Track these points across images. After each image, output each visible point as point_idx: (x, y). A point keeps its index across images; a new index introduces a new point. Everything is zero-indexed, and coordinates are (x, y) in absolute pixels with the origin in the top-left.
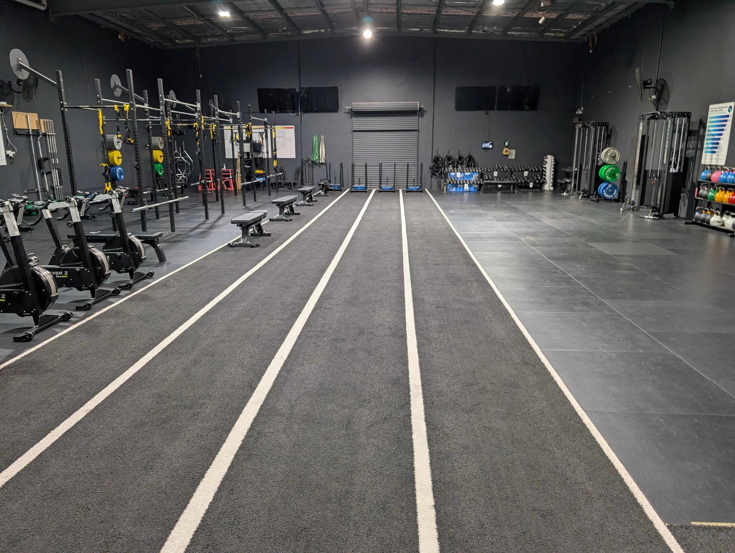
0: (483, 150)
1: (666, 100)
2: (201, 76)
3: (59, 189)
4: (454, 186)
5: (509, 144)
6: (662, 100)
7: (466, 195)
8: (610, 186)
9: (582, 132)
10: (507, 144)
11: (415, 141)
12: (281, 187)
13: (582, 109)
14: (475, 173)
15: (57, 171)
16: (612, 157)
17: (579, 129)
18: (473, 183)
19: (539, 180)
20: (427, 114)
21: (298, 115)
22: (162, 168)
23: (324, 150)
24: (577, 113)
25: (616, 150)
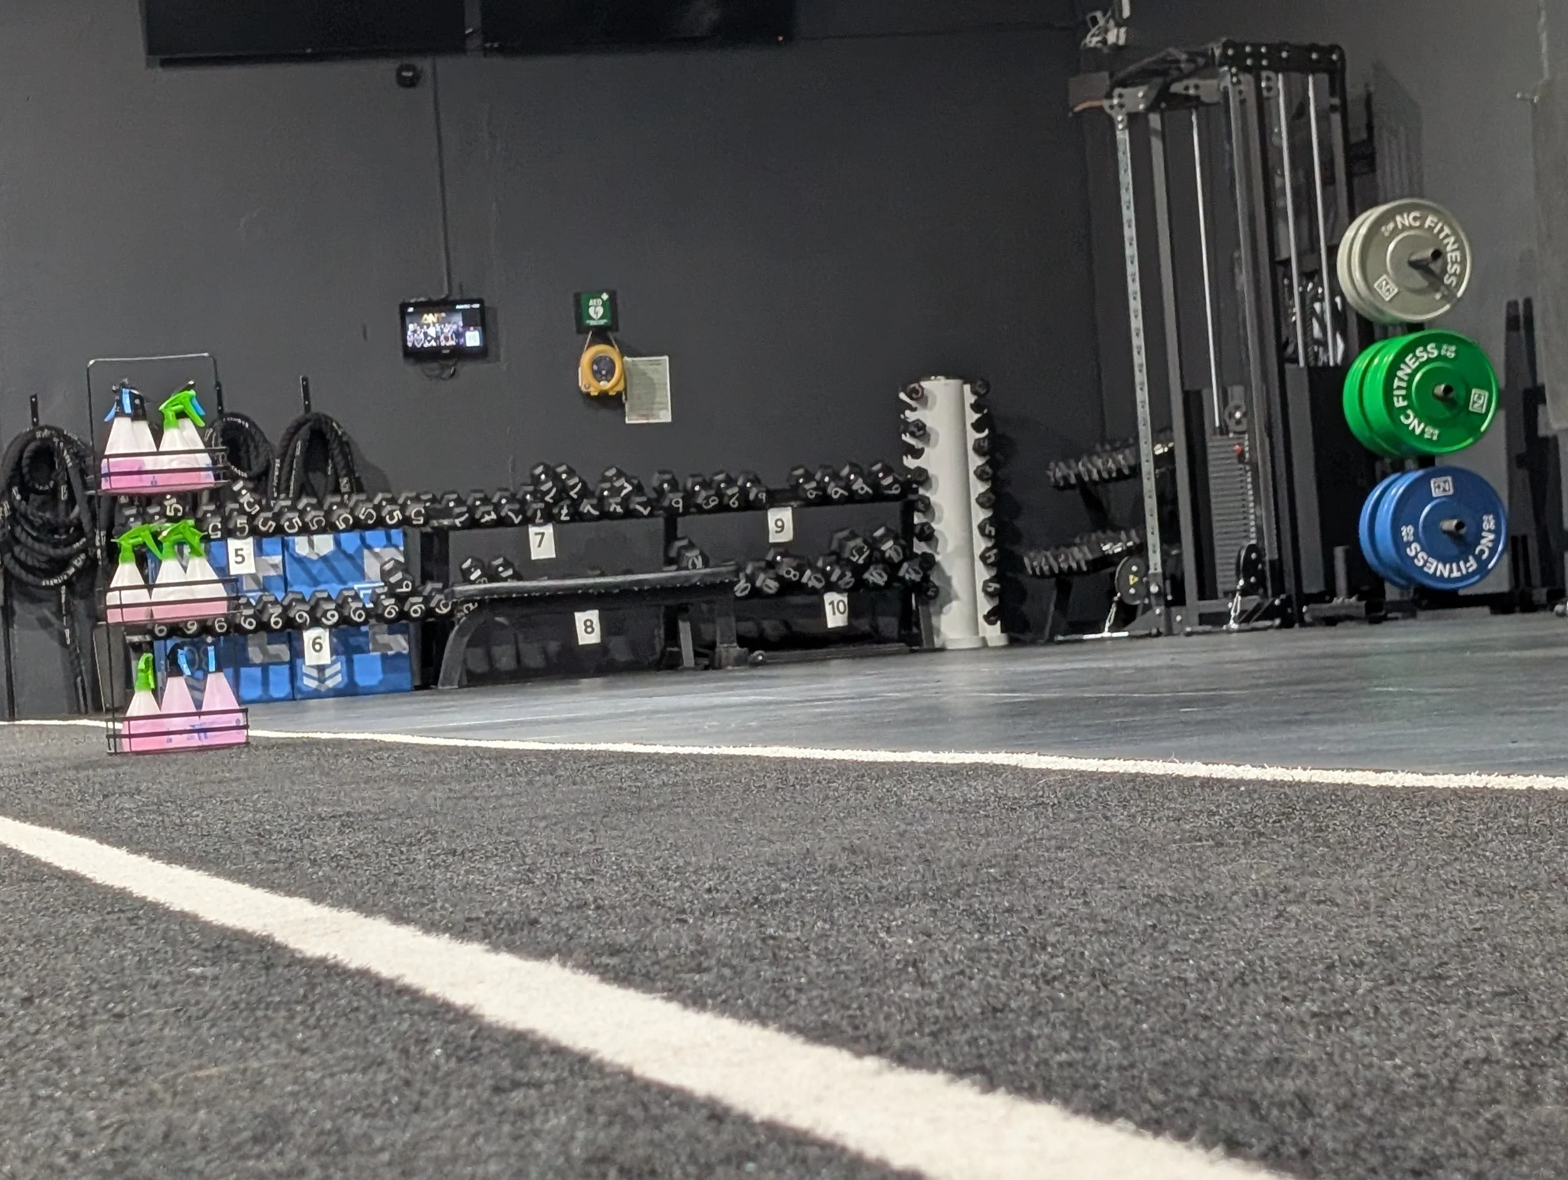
0: (413, 371)
8: (1441, 488)
9: (1157, 145)
10: (596, 311)
13: (1126, 12)
14: (374, 537)
16: (1415, 265)
17: (1135, 120)
18: (375, 615)
19: (892, 568)
24: (1092, 41)
25: (1435, 212)
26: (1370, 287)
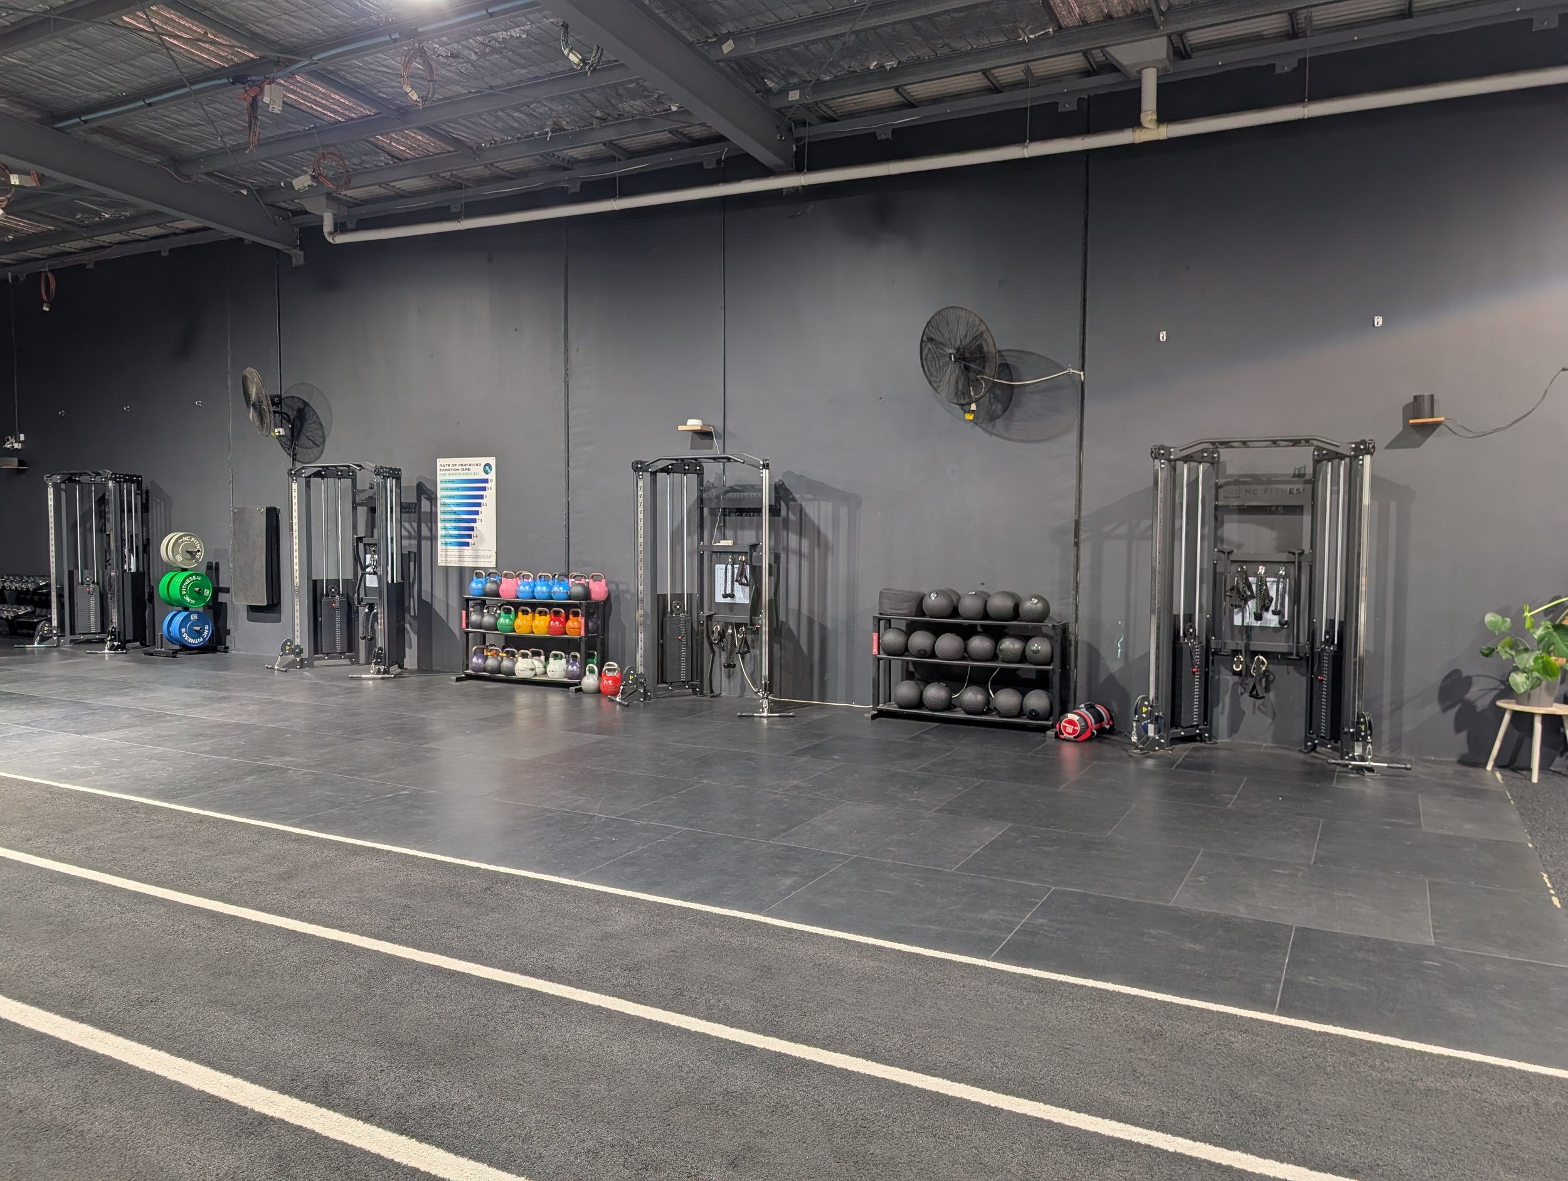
1: (318, 440)
6: (303, 440)
9: (63, 494)
13: (22, 437)
16: (187, 552)
24: (8, 446)
25: (194, 537)
26: (174, 557)
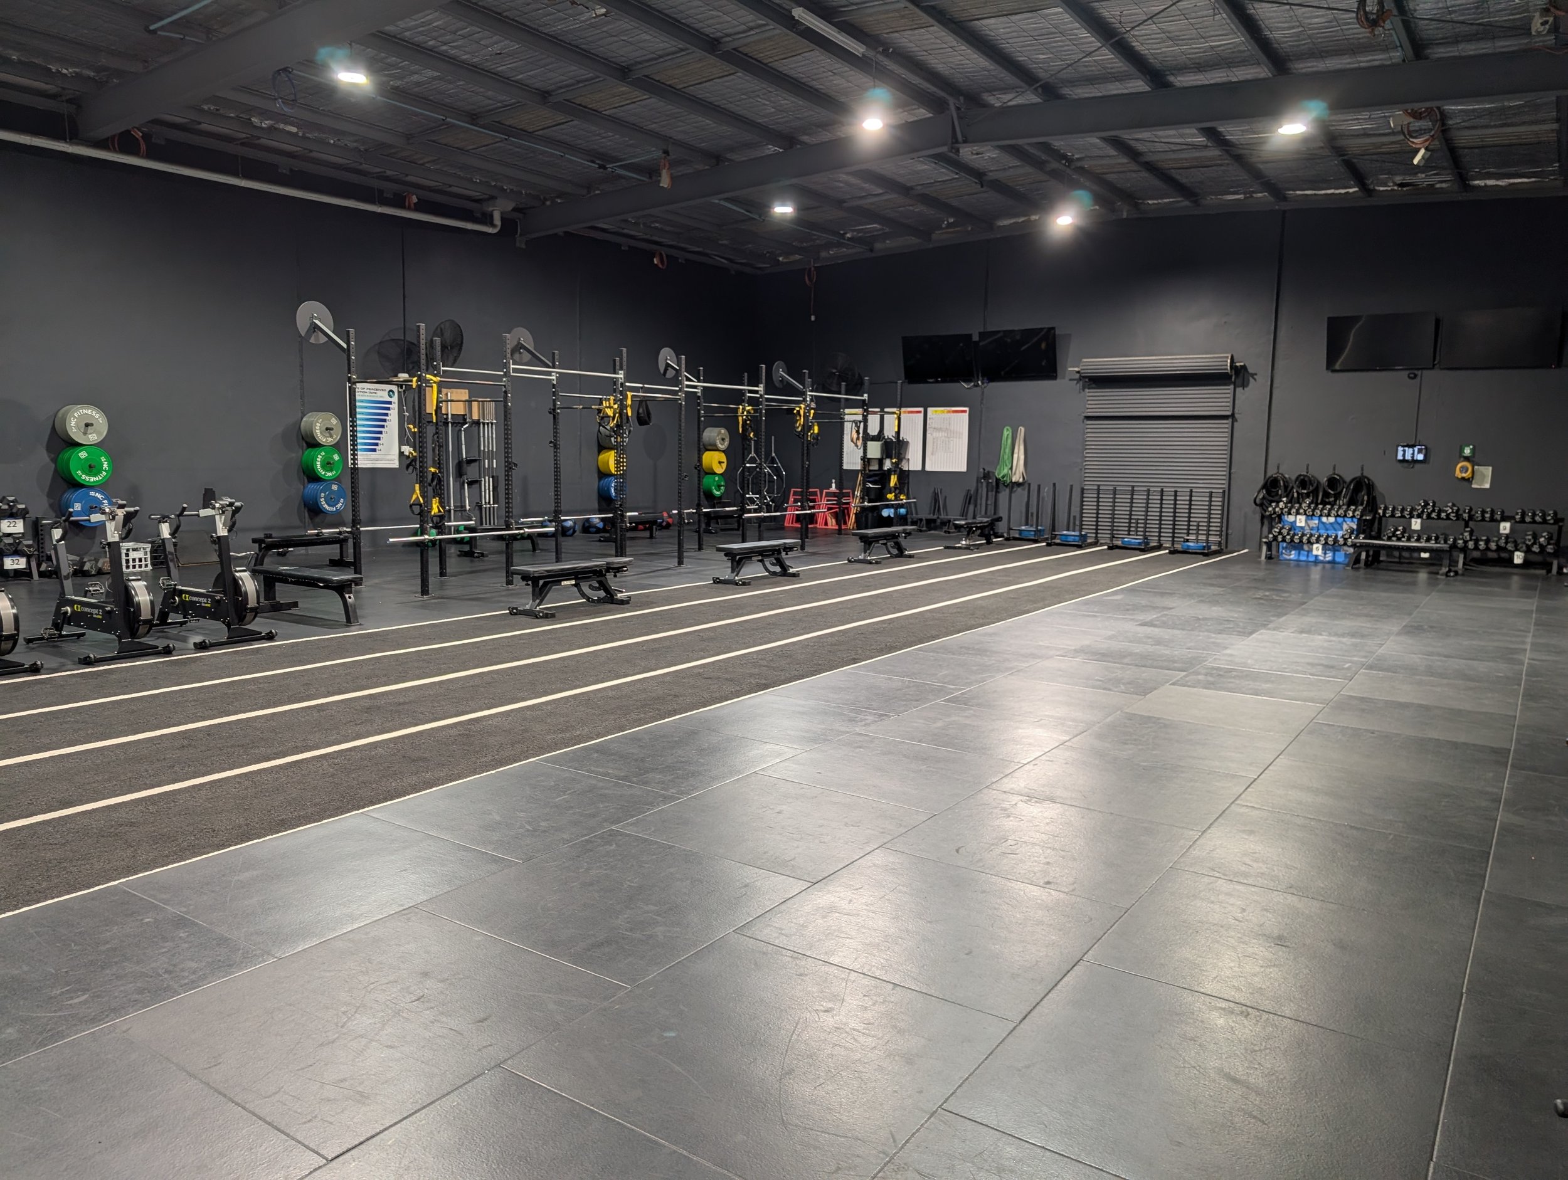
0: (1399, 465)
2: (813, 318)
3: (492, 509)
4: (1295, 548)
5: (1473, 451)
7: (1316, 573)
10: (1467, 451)
11: (1225, 440)
12: (935, 529)
14: (1349, 519)
15: (491, 479)
19: (1542, 547)
20: (1255, 380)
21: (977, 386)
22: (722, 484)
23: (1022, 457)
